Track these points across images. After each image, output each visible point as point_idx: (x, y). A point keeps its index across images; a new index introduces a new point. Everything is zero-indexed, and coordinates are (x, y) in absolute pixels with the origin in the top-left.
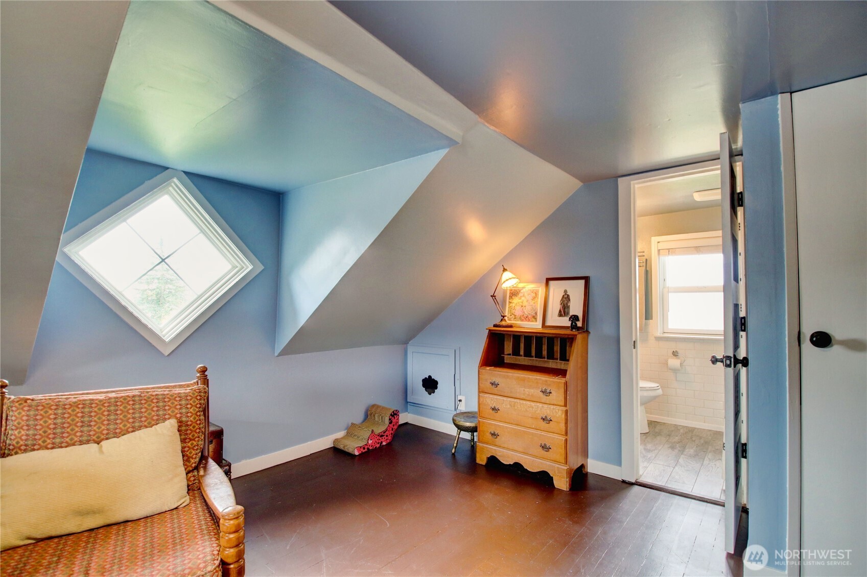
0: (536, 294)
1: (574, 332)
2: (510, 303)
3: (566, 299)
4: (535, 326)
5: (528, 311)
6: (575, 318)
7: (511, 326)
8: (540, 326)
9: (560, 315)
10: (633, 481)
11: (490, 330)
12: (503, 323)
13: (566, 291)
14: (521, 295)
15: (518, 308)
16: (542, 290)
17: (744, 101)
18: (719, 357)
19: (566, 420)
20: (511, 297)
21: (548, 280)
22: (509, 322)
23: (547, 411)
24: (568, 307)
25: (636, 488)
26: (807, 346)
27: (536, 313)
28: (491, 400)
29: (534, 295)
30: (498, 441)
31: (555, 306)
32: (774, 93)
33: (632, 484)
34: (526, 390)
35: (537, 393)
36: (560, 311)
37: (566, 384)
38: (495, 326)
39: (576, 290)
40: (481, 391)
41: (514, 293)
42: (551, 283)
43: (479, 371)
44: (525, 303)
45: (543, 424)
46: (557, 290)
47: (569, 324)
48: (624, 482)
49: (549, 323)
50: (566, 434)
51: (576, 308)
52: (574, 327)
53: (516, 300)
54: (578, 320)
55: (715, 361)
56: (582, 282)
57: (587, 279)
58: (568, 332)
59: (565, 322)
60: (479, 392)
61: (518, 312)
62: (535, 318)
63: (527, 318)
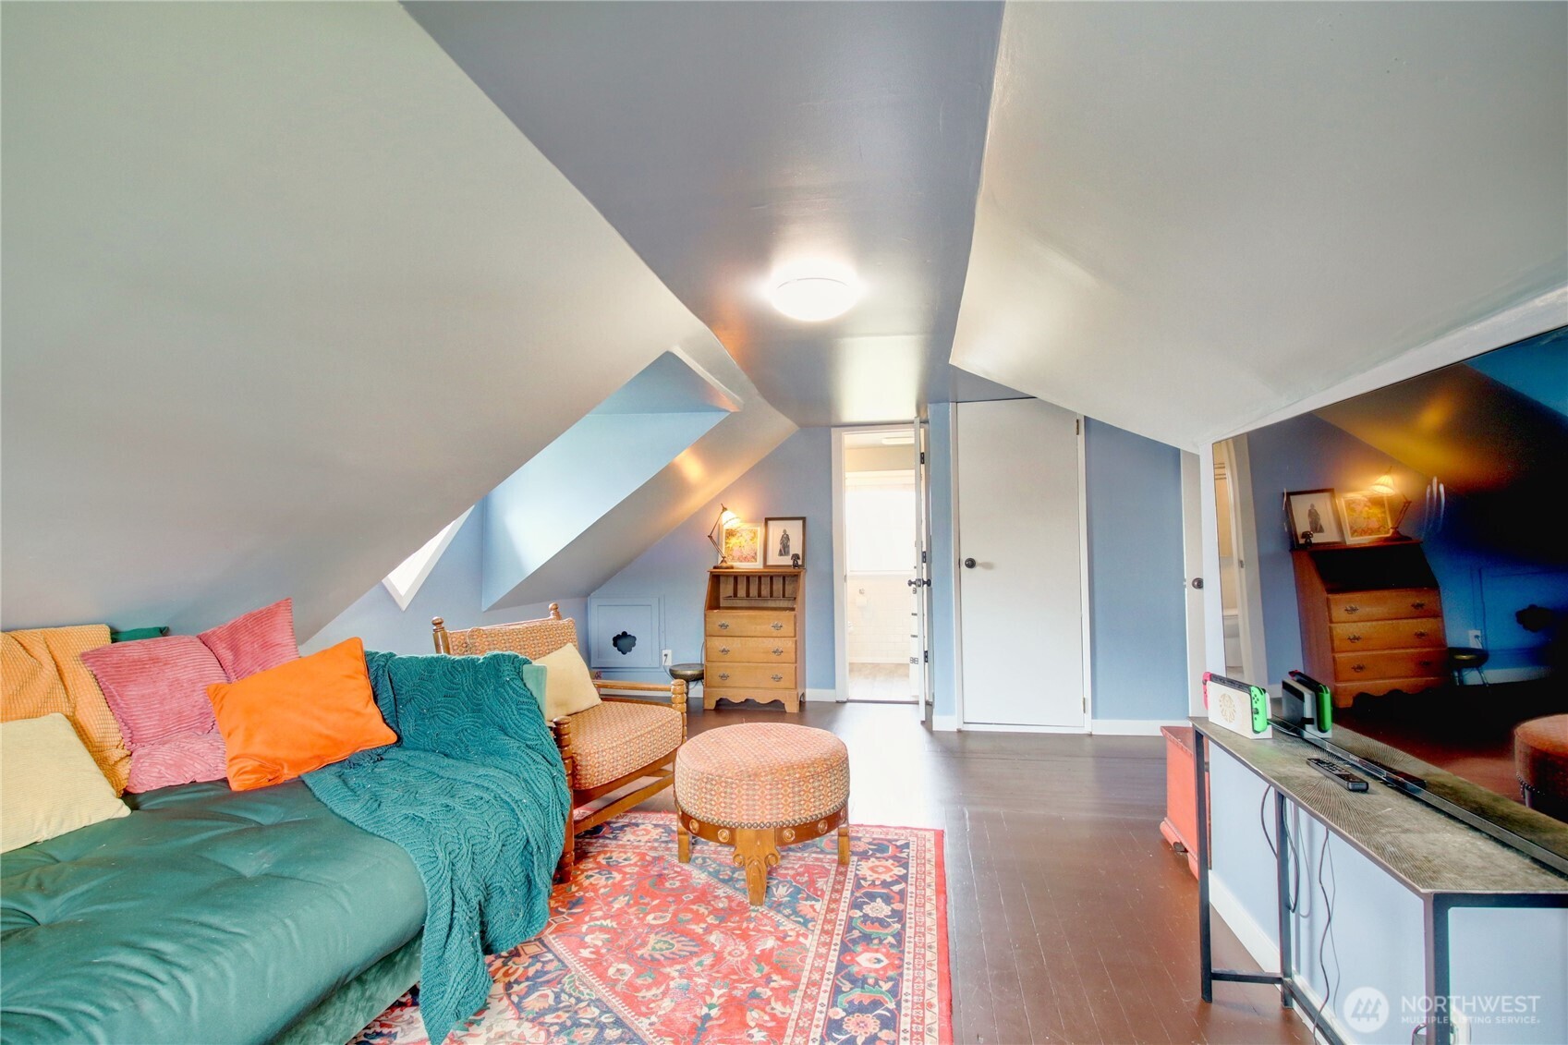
0: (755, 533)
1: (797, 569)
2: (726, 543)
3: (785, 541)
4: (757, 566)
5: (746, 551)
6: (796, 557)
7: (732, 568)
8: (761, 567)
9: (781, 554)
10: (845, 700)
11: (711, 572)
12: (724, 565)
13: (785, 531)
14: (738, 535)
15: (736, 548)
16: (760, 530)
17: (931, 403)
18: (913, 580)
19: (796, 649)
20: (727, 537)
21: (767, 520)
22: (729, 564)
23: (777, 644)
24: (788, 547)
25: (848, 705)
26: (964, 567)
27: (756, 554)
28: (719, 643)
29: (752, 535)
30: (728, 682)
31: (775, 546)
32: (948, 401)
33: (845, 702)
34: (758, 627)
35: (768, 628)
36: (780, 551)
37: (795, 616)
38: (715, 568)
39: (794, 530)
40: (708, 635)
41: (731, 534)
42: (770, 523)
43: (705, 615)
44: (743, 543)
45: (774, 657)
46: (776, 530)
47: (791, 563)
48: (838, 702)
49: (770, 562)
50: (796, 662)
51: (796, 547)
52: (795, 565)
53: (733, 541)
54: (799, 558)
55: (910, 583)
56: (801, 522)
57: (804, 519)
58: (792, 570)
59: (787, 561)
60: (706, 635)
61: (736, 553)
62: (754, 558)
63: (746, 559)
